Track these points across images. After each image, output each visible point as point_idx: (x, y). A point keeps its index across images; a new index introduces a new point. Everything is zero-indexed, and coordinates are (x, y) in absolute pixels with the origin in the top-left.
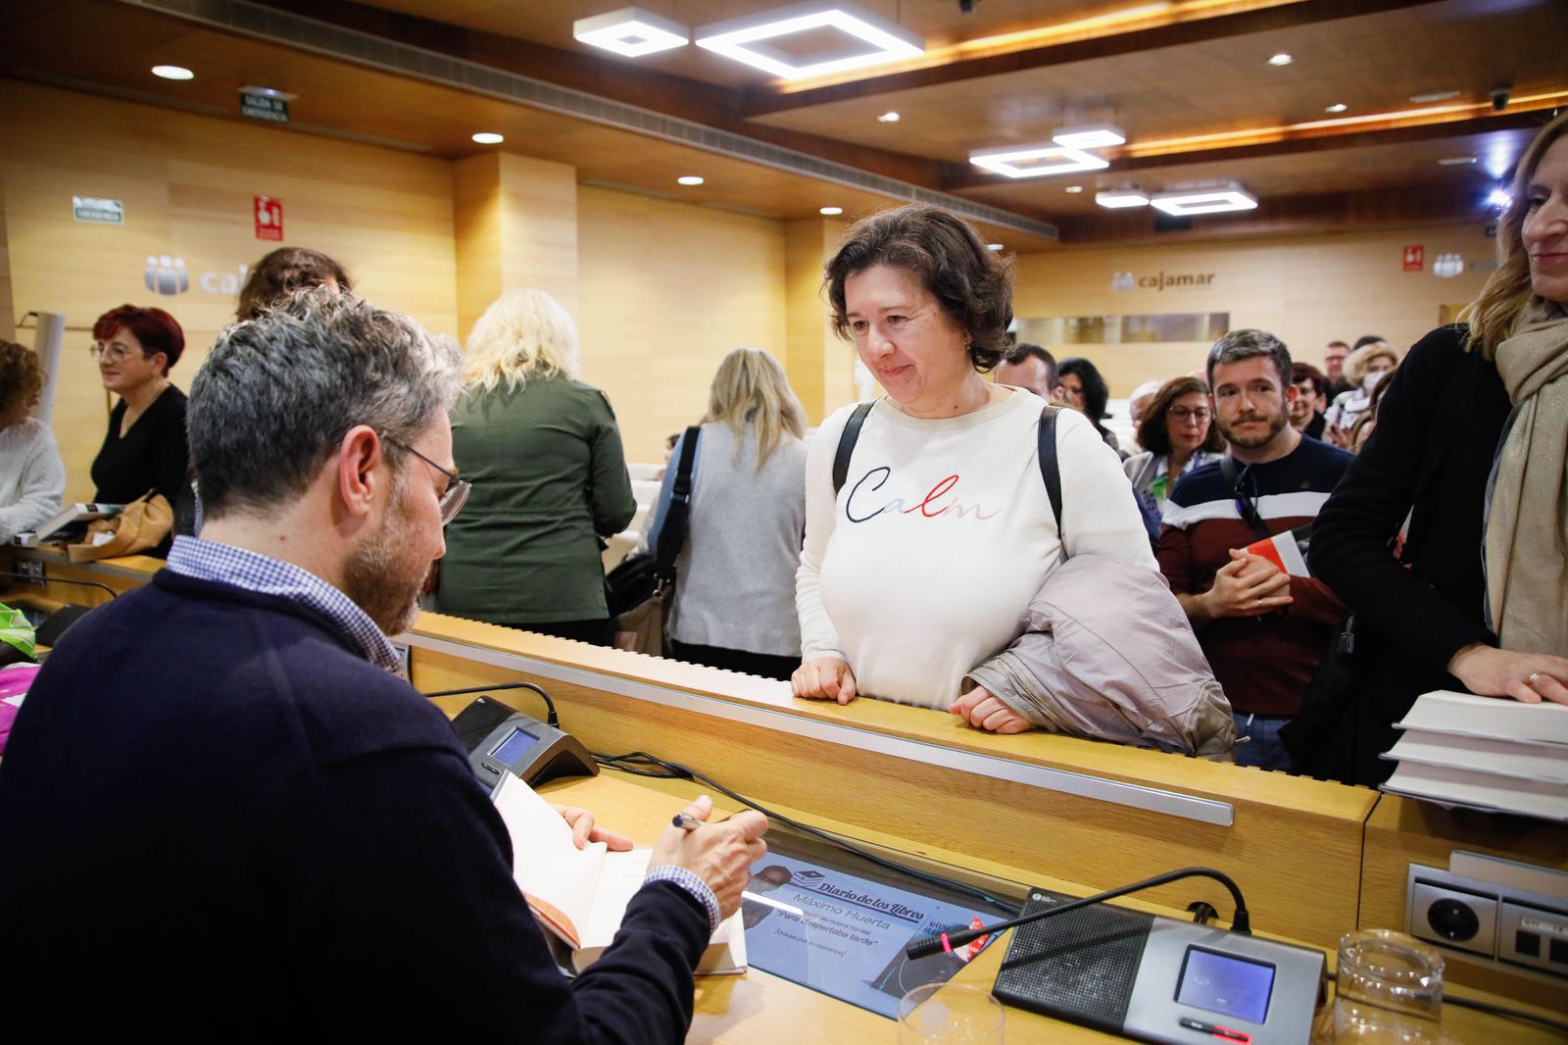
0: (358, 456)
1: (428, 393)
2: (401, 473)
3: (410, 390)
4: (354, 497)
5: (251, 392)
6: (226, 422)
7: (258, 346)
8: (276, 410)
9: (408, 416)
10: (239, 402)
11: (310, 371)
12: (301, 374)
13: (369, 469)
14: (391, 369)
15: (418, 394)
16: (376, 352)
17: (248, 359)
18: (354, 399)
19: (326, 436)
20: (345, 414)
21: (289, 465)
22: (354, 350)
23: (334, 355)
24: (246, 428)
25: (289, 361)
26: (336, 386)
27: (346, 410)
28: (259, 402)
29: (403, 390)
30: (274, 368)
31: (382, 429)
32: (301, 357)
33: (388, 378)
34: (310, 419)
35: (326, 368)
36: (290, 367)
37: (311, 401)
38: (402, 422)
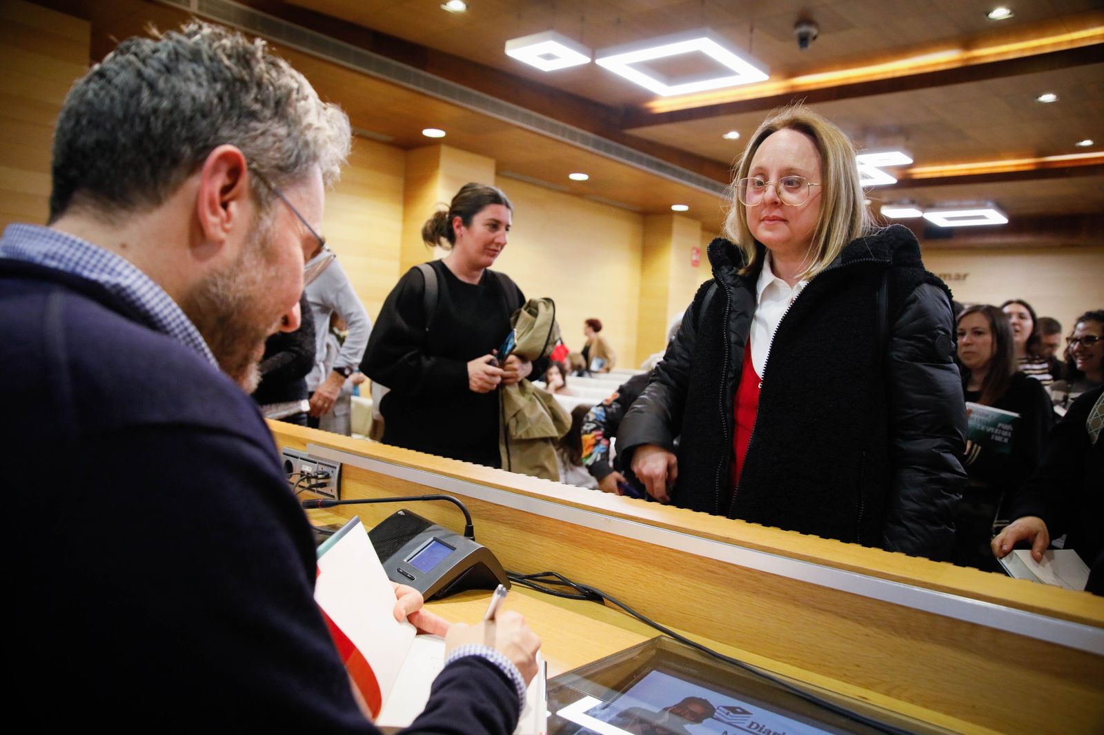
0: (223, 182)
1: (306, 144)
3: (289, 135)
4: (212, 220)
5: (122, 91)
8: (144, 112)
9: (282, 160)
10: (107, 101)
12: (177, 84)
13: (233, 198)
14: (272, 106)
15: (296, 141)
16: (260, 87)
17: (126, 64)
18: (228, 122)
19: (192, 150)
20: (216, 133)
23: (215, 74)
25: (167, 70)
26: (211, 104)
27: (218, 128)
28: (127, 103)
29: (281, 131)
30: (151, 72)
31: (252, 160)
33: (268, 113)
34: (178, 130)
35: (205, 84)
36: (167, 75)
37: (183, 111)
38: (274, 162)
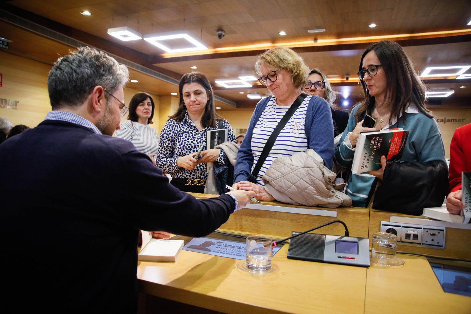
0: (97, 95)
1: (118, 80)
2: (110, 101)
3: (113, 78)
4: (96, 106)
5: (67, 74)
6: (60, 83)
7: (69, 61)
8: (75, 79)
9: (112, 85)
10: (64, 77)
11: (85, 69)
12: (82, 70)
13: (100, 99)
14: (108, 71)
15: (115, 79)
16: (104, 66)
17: (67, 65)
18: (97, 78)
19: (89, 88)
20: (94, 82)
21: (78, 95)
22: (98, 65)
23: (92, 66)
24: (65, 84)
25: (79, 66)
26: (92, 74)
27: (95, 81)
28: (70, 77)
29: (111, 78)
30: (74, 68)
31: (105, 88)
32: (82, 65)
33: (107, 74)
34: (84, 83)
35: (89, 69)
36: (79, 68)
37: (85, 78)
38: (110, 87)
